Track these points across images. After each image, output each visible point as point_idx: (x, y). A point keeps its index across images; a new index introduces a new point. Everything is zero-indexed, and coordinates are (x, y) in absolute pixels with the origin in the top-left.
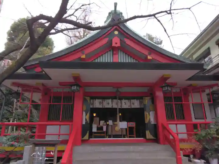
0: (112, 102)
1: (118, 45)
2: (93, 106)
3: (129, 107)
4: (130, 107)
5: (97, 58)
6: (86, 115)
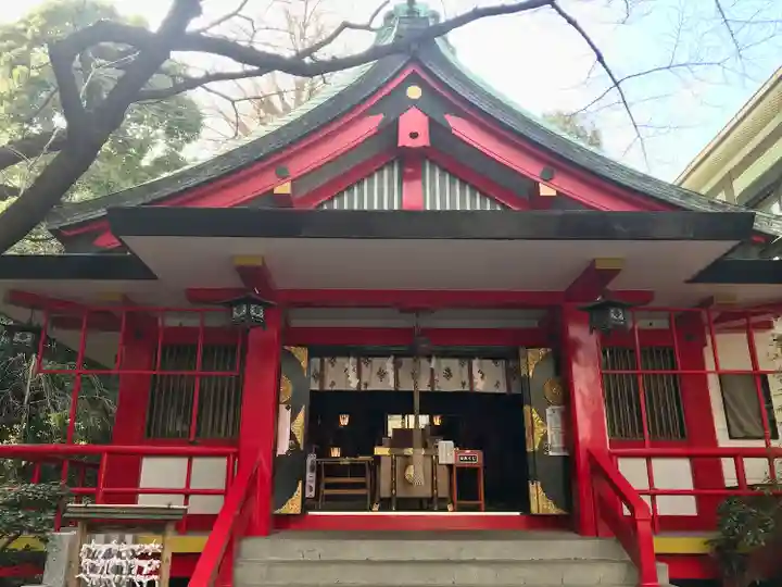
0: (397, 367)
1: (423, 141)
2: (322, 385)
3: (461, 389)
4: (467, 389)
5: (340, 195)
6: (293, 418)
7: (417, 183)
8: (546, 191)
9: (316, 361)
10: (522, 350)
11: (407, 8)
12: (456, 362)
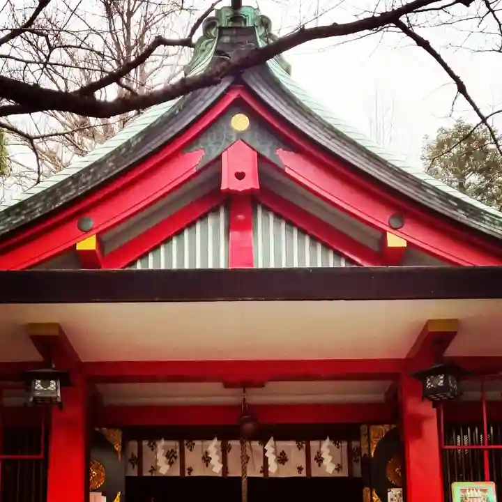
0: (225, 450)
1: (250, 183)
2: (140, 470)
3: (298, 475)
4: (304, 474)
8: (395, 241)
9: (133, 444)
10: (364, 428)
12: (292, 444)
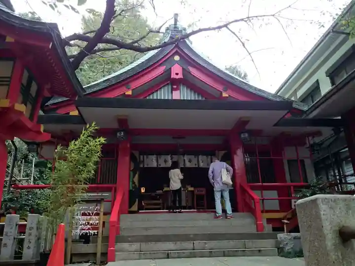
0: (172, 158)
1: (180, 76)
2: (144, 165)
3: (194, 166)
4: (197, 166)
5: (149, 95)
6: (134, 176)
7: (178, 92)
8: (225, 95)
9: (142, 157)
10: (217, 152)
11: (173, 26)
12: (193, 156)
